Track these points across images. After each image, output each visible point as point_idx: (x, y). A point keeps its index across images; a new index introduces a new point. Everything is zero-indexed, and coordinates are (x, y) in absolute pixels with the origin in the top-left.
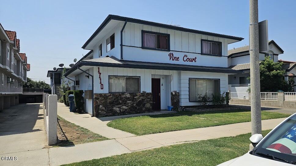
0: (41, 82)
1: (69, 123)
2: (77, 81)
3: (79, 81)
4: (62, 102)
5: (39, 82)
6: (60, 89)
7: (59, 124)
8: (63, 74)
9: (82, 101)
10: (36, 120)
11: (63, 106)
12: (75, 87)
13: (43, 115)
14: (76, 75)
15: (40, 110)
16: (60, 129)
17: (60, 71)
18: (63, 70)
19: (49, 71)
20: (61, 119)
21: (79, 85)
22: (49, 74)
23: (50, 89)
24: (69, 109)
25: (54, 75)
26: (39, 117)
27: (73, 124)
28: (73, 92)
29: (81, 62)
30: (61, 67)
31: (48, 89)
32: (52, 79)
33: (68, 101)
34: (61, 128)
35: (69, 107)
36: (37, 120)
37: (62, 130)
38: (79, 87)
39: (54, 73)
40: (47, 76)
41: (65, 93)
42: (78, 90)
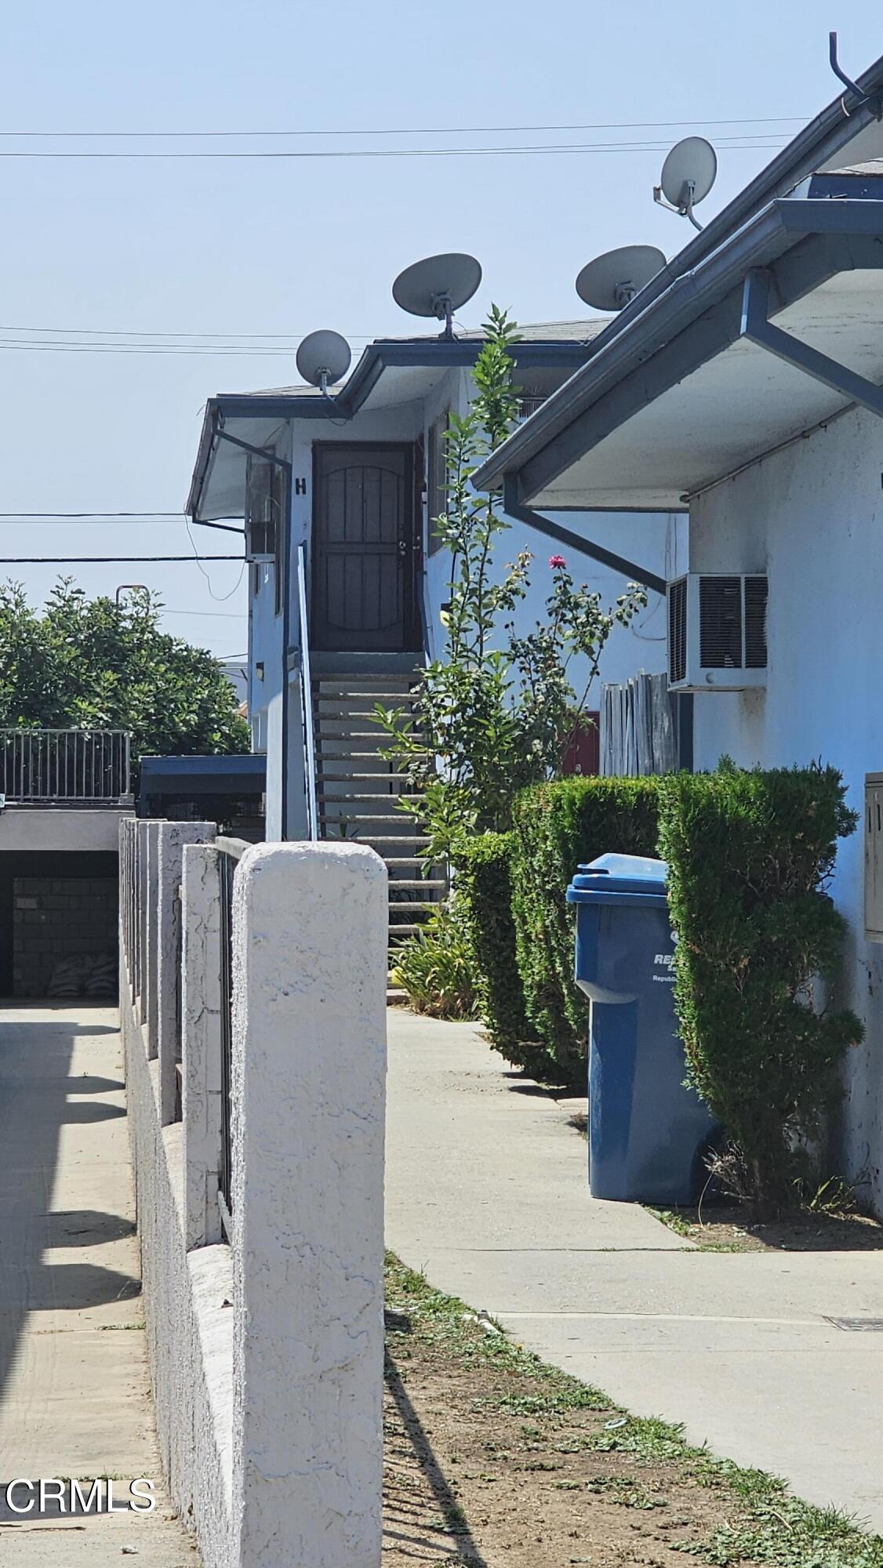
0: (82, 608)
1: (588, 1400)
2: (716, 591)
3: (758, 588)
4: (449, 1013)
5: (62, 617)
6: (409, 748)
7: (412, 1421)
8: (479, 453)
9: (812, 993)
10: (19, 1322)
11: (467, 1082)
12: (683, 708)
13: (130, 1229)
14: (698, 472)
15: (71, 1133)
16: (434, 1516)
17: (417, 405)
18: (474, 373)
19: (221, 409)
20: (434, 1328)
21: (758, 658)
22: (231, 470)
23: (237, 743)
24: (580, 1147)
25: (302, 468)
26: (58, 1257)
27: (662, 1432)
28: (645, 808)
29: (801, 192)
30: (430, 327)
31: (195, 741)
32: (266, 561)
33: (550, 993)
34: (444, 1494)
35: (580, 1106)
36: (41, 1320)
37: (456, 1524)
38: (752, 698)
39: (309, 430)
40: (194, 510)
41: (493, 816)
42: (744, 762)
